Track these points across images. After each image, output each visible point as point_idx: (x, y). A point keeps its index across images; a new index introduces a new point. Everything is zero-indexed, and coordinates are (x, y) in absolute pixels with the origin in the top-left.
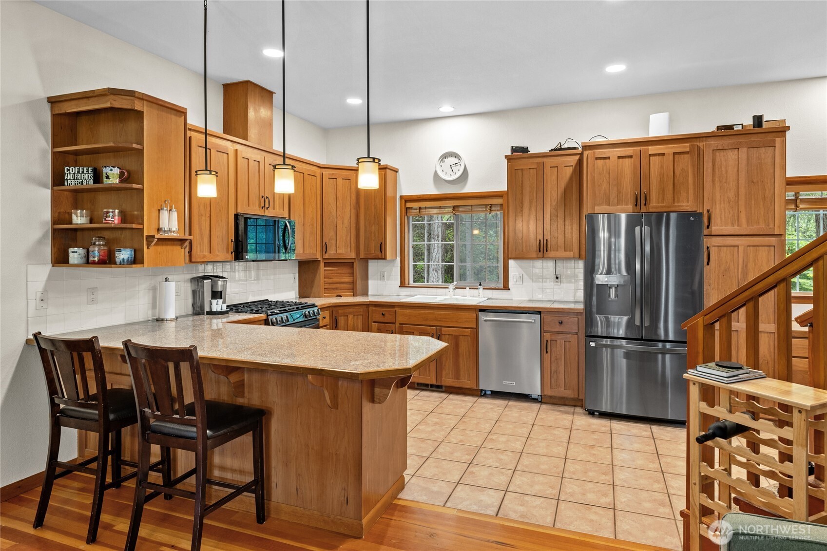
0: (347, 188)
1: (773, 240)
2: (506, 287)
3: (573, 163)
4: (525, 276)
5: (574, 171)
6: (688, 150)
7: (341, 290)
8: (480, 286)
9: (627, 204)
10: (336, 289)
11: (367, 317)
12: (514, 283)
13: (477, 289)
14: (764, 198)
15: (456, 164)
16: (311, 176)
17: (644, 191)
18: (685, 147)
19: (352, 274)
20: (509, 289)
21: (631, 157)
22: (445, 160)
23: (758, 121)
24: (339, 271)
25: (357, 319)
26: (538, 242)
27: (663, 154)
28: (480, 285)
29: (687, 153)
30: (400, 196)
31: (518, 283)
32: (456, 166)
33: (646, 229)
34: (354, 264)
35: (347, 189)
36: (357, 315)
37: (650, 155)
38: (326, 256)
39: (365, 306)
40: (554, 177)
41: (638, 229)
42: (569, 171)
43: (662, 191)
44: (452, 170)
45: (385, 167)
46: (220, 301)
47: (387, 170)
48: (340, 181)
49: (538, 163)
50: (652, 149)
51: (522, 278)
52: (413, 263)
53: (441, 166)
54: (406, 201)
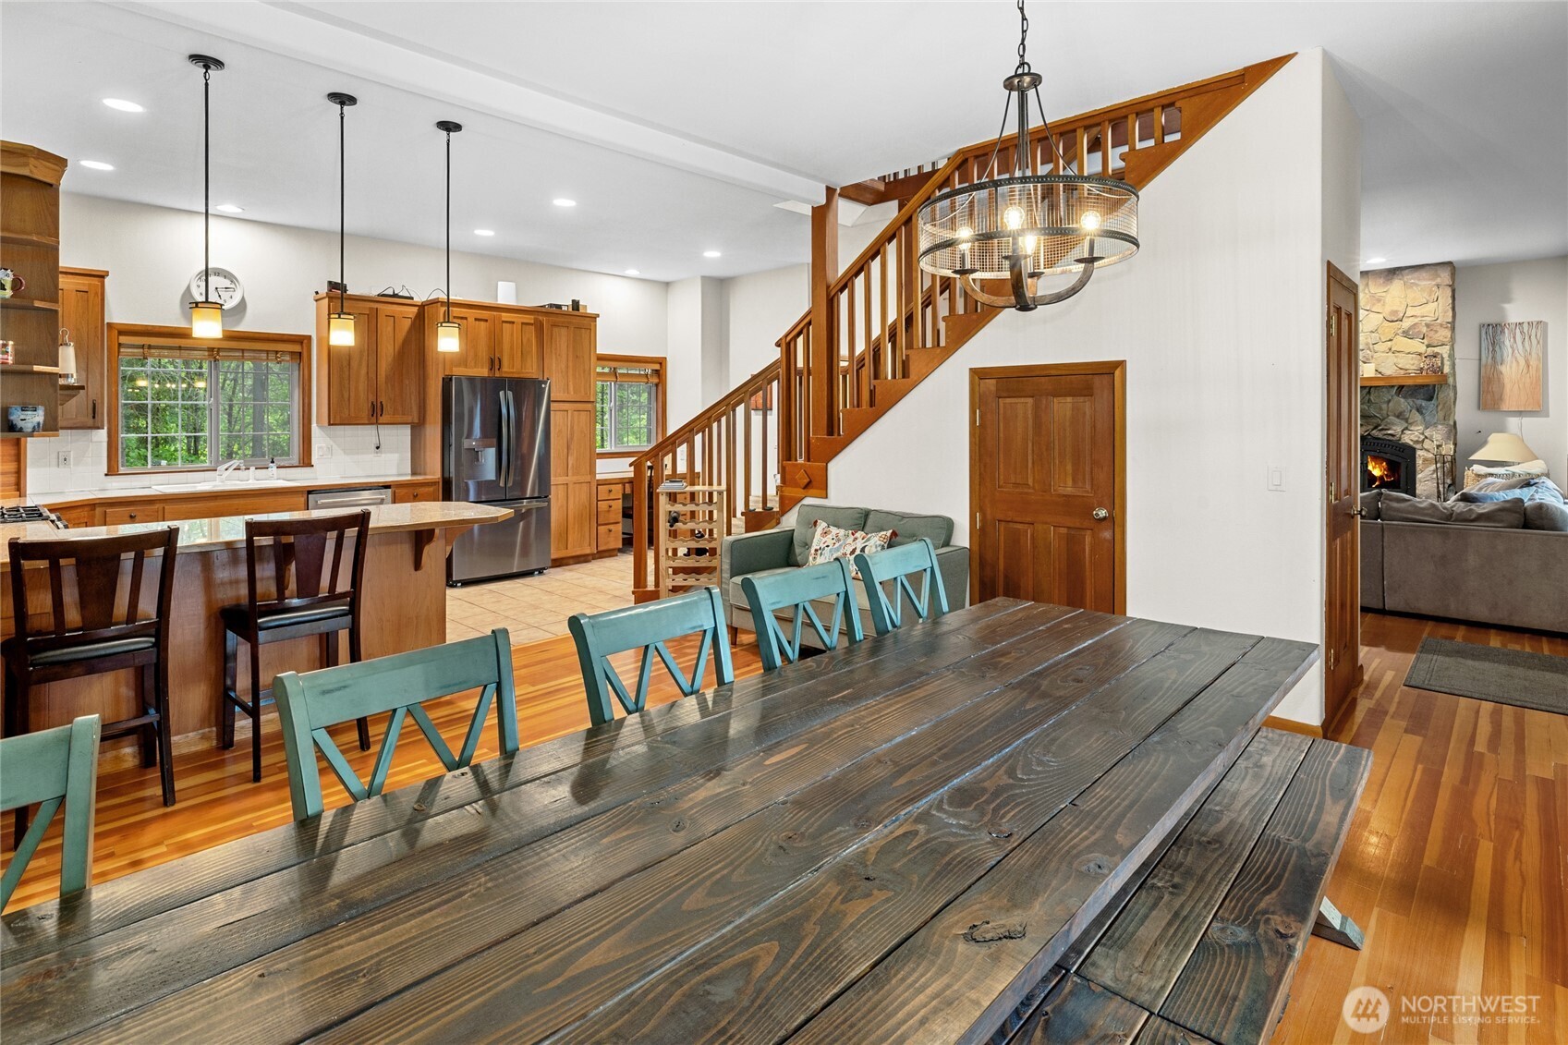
1: (589, 406)
2: (307, 464)
3: (412, 316)
4: (335, 446)
5: (413, 324)
6: (532, 322)
8: (271, 465)
9: (482, 368)
12: (320, 458)
13: (268, 468)
14: (584, 371)
15: (227, 287)
17: (497, 355)
18: (529, 319)
20: (312, 466)
21: (486, 321)
23: (576, 305)
26: (370, 404)
27: (513, 323)
28: (273, 462)
29: (532, 324)
30: (108, 324)
31: (327, 457)
32: (226, 291)
33: (510, 394)
37: (503, 322)
40: (390, 329)
41: (502, 393)
42: (407, 323)
43: (512, 357)
44: (219, 296)
49: (371, 309)
50: (505, 316)
51: (330, 450)
52: (121, 435)
53: (199, 287)
54: (119, 333)
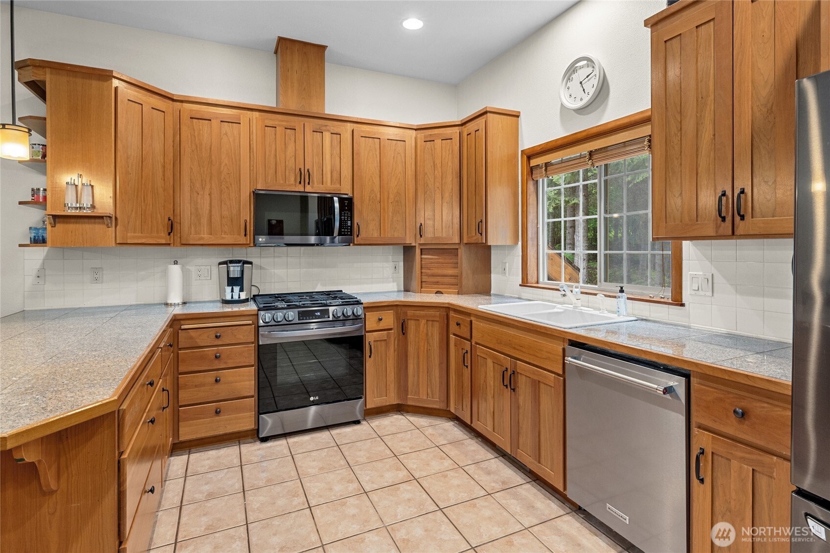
0: (449, 151)
2: (678, 301)
4: (719, 278)
7: (442, 285)
8: (620, 294)
10: (437, 283)
11: (445, 325)
12: (693, 292)
13: (615, 297)
15: (587, 77)
16: (390, 141)
19: (456, 265)
20: (682, 305)
22: (573, 76)
24: (440, 260)
25: (432, 325)
28: (622, 291)
30: (522, 151)
31: (701, 293)
32: (588, 80)
34: (459, 250)
35: (448, 153)
36: (433, 321)
38: (422, 241)
39: (444, 310)
44: (584, 90)
45: (485, 110)
46: (237, 289)
47: (488, 114)
48: (438, 142)
49: (720, 5)
51: (711, 282)
52: (547, 251)
53: (568, 88)
54: (529, 158)
